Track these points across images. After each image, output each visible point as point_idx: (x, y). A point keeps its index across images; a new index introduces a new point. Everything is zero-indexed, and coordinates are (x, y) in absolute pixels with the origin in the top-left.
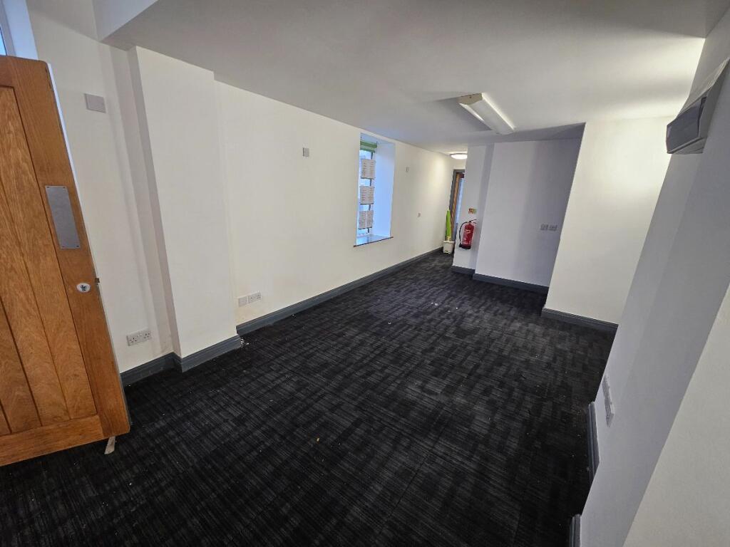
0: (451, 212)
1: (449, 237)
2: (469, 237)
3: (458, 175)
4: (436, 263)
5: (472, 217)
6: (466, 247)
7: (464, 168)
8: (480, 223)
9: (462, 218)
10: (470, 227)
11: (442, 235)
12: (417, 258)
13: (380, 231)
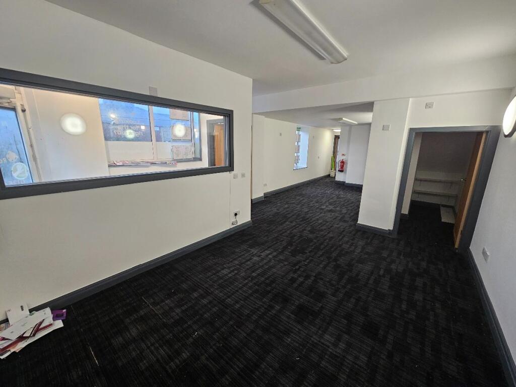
0: (334, 156)
1: (333, 169)
2: (342, 167)
3: (337, 138)
4: (327, 180)
5: (344, 158)
6: (341, 171)
7: (339, 134)
8: (347, 160)
9: (339, 158)
10: (343, 162)
11: (329, 168)
12: (318, 178)
13: (302, 164)
